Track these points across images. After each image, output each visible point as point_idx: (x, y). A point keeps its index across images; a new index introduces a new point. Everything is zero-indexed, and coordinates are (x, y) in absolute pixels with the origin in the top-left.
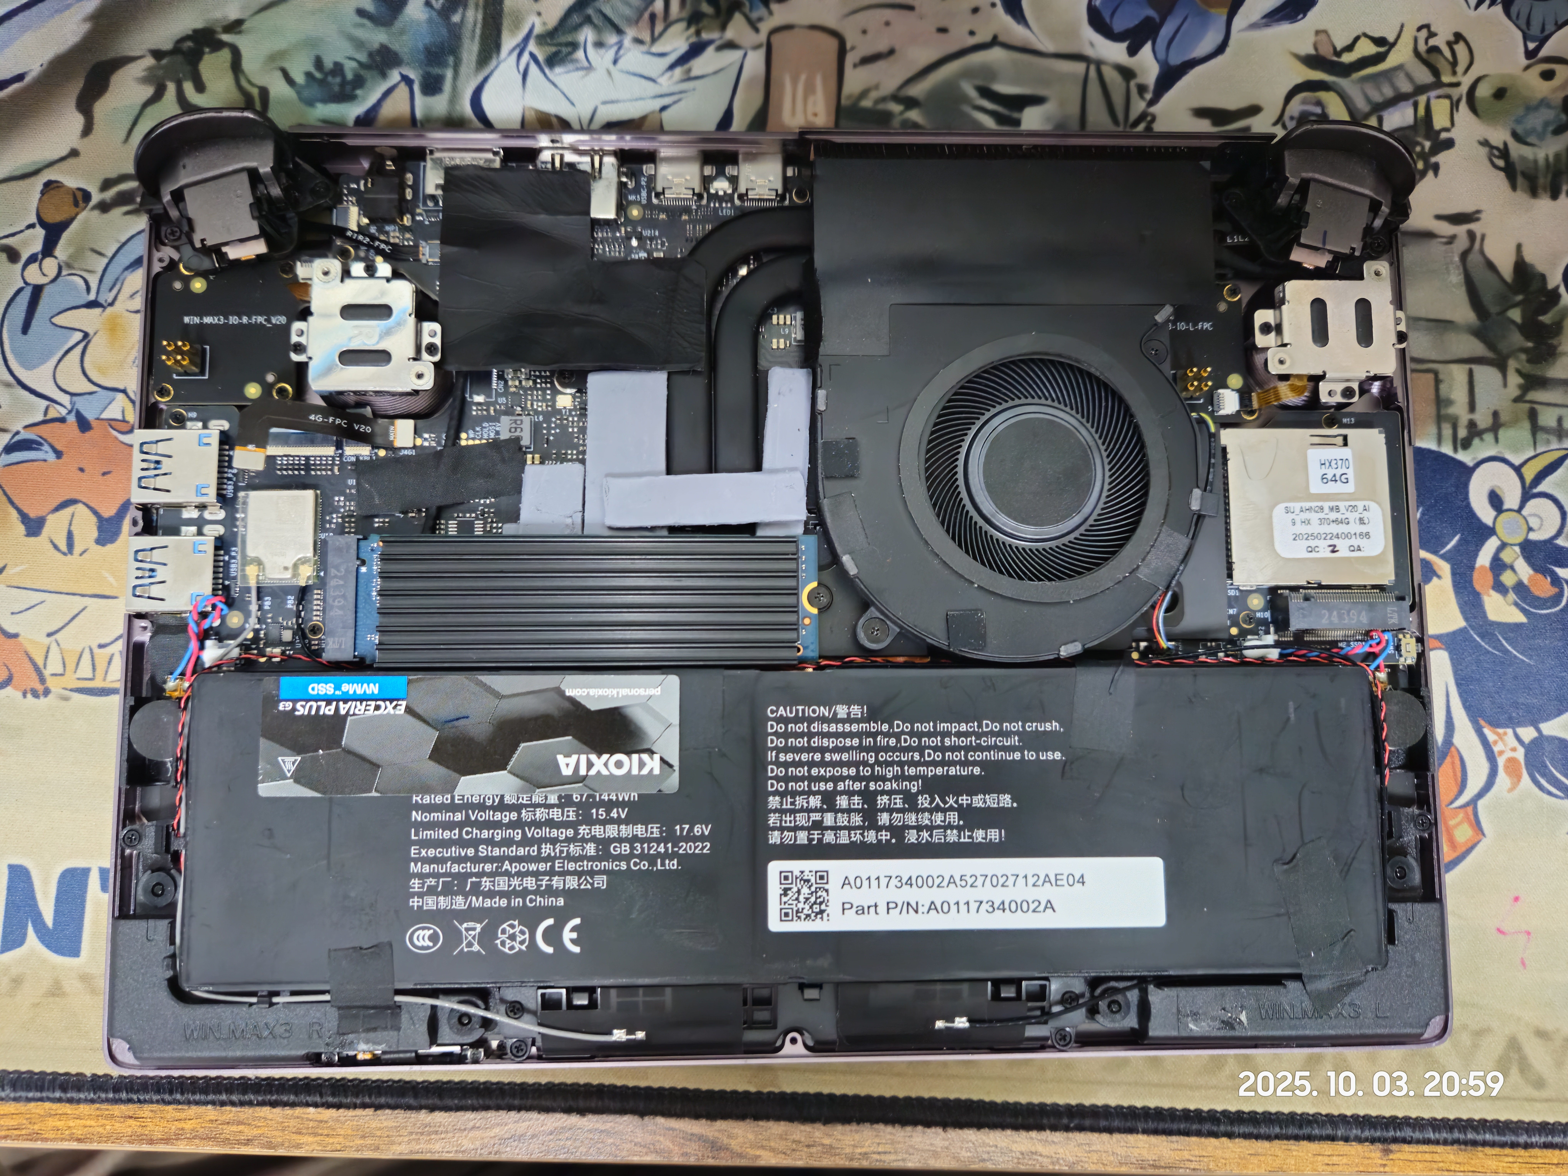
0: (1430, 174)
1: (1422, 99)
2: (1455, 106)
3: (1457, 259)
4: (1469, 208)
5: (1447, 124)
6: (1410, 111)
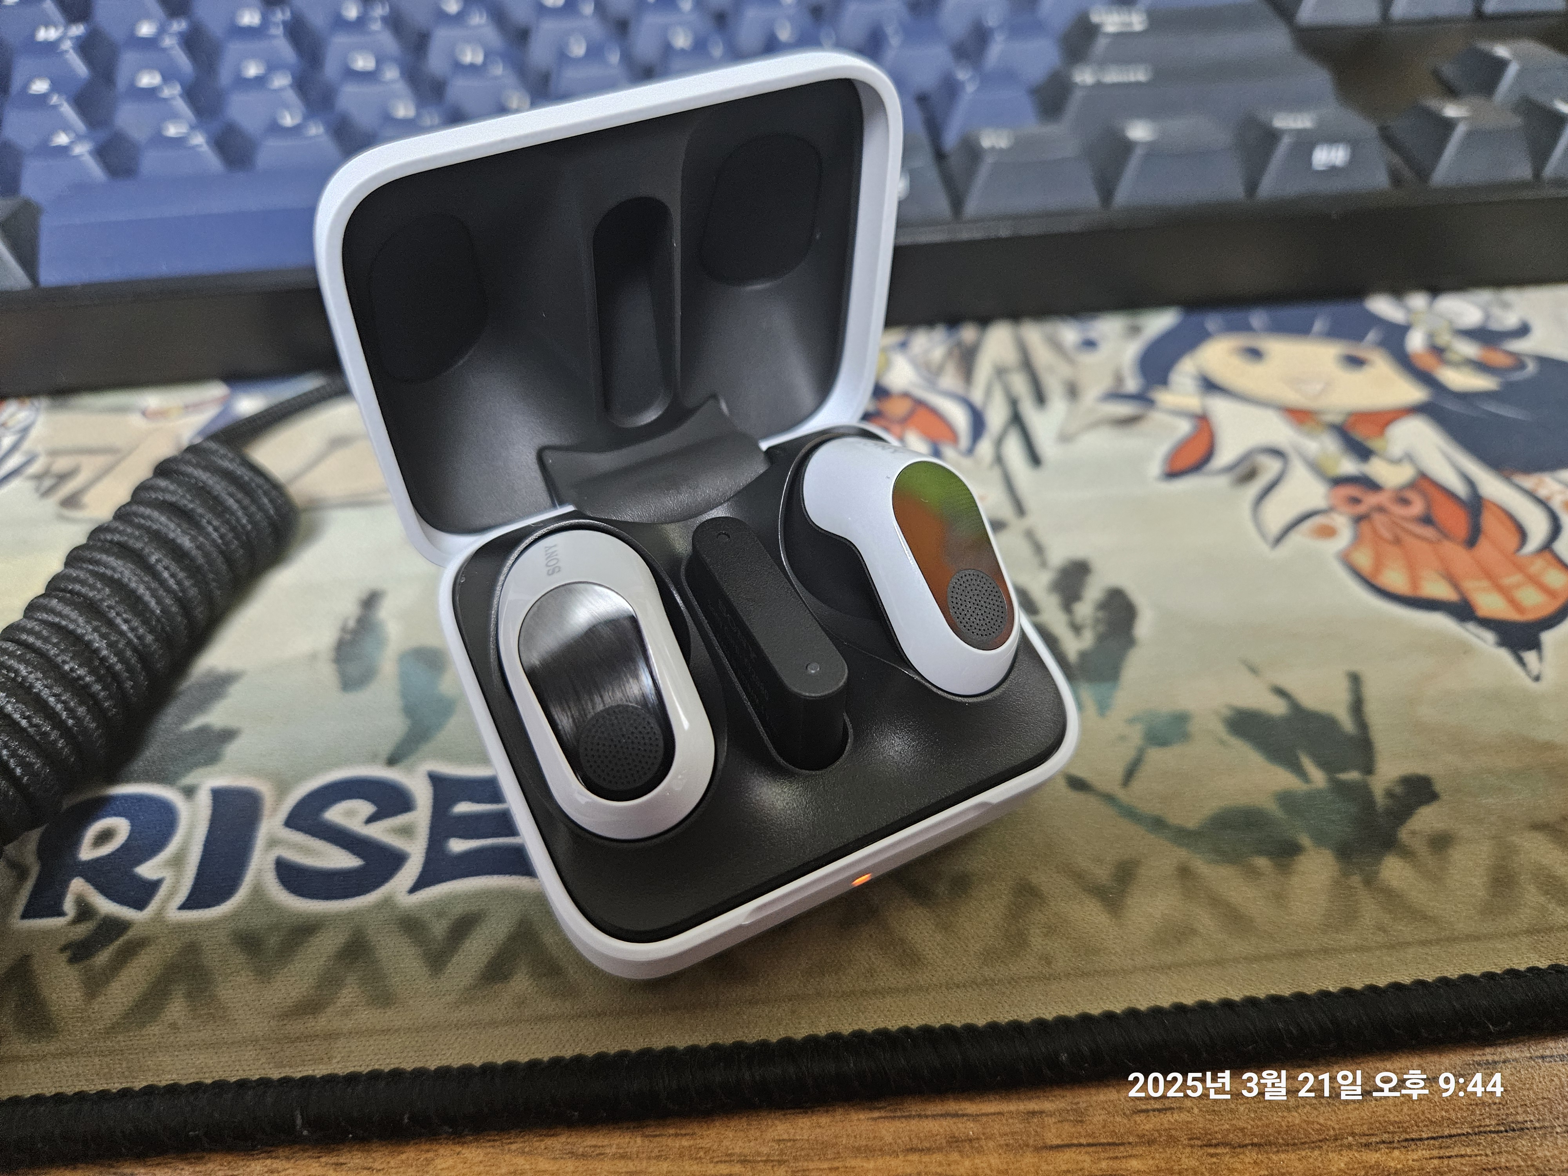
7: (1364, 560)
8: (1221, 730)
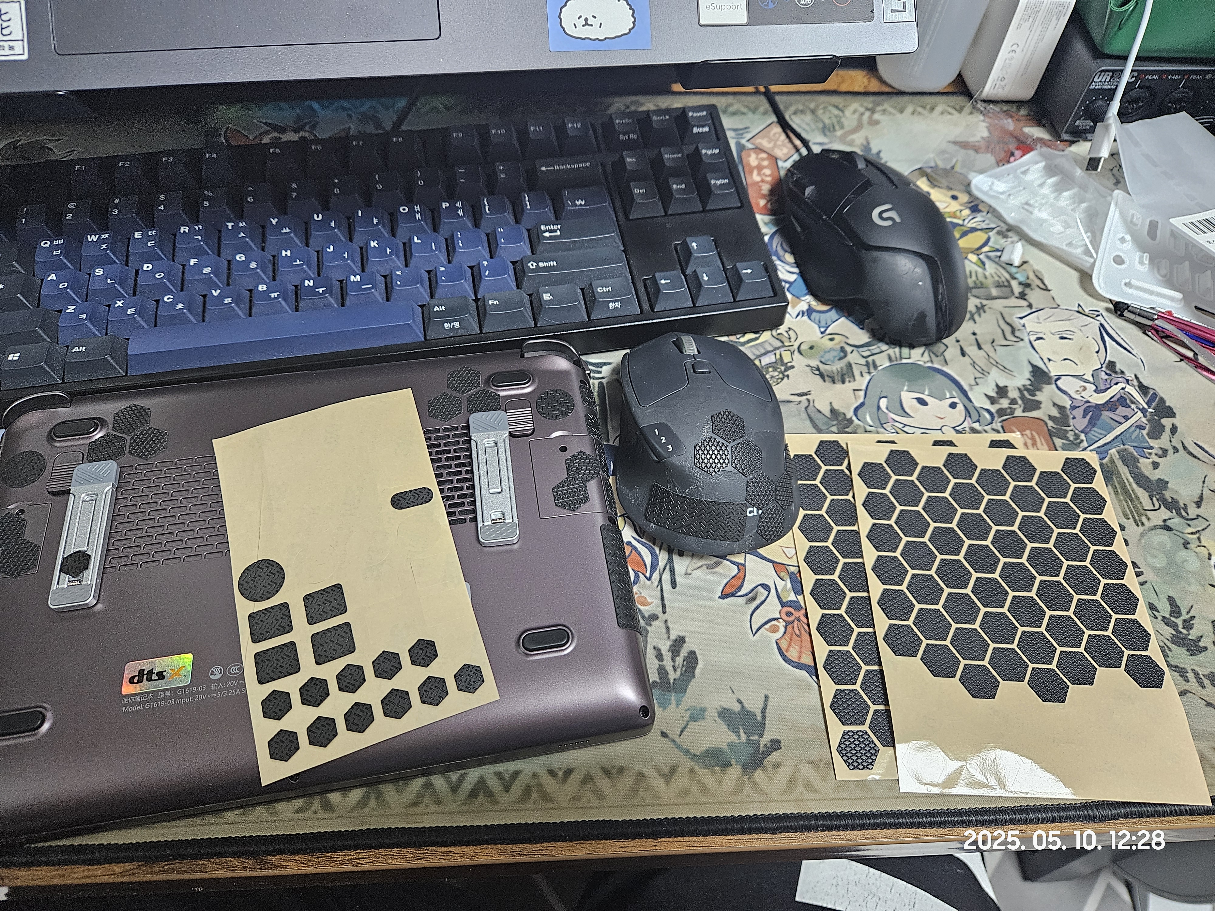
0: (786, 378)
1: (778, 352)
2: (792, 353)
3: (803, 409)
4: (805, 391)
5: (791, 360)
6: (773, 356)
8: (716, 715)
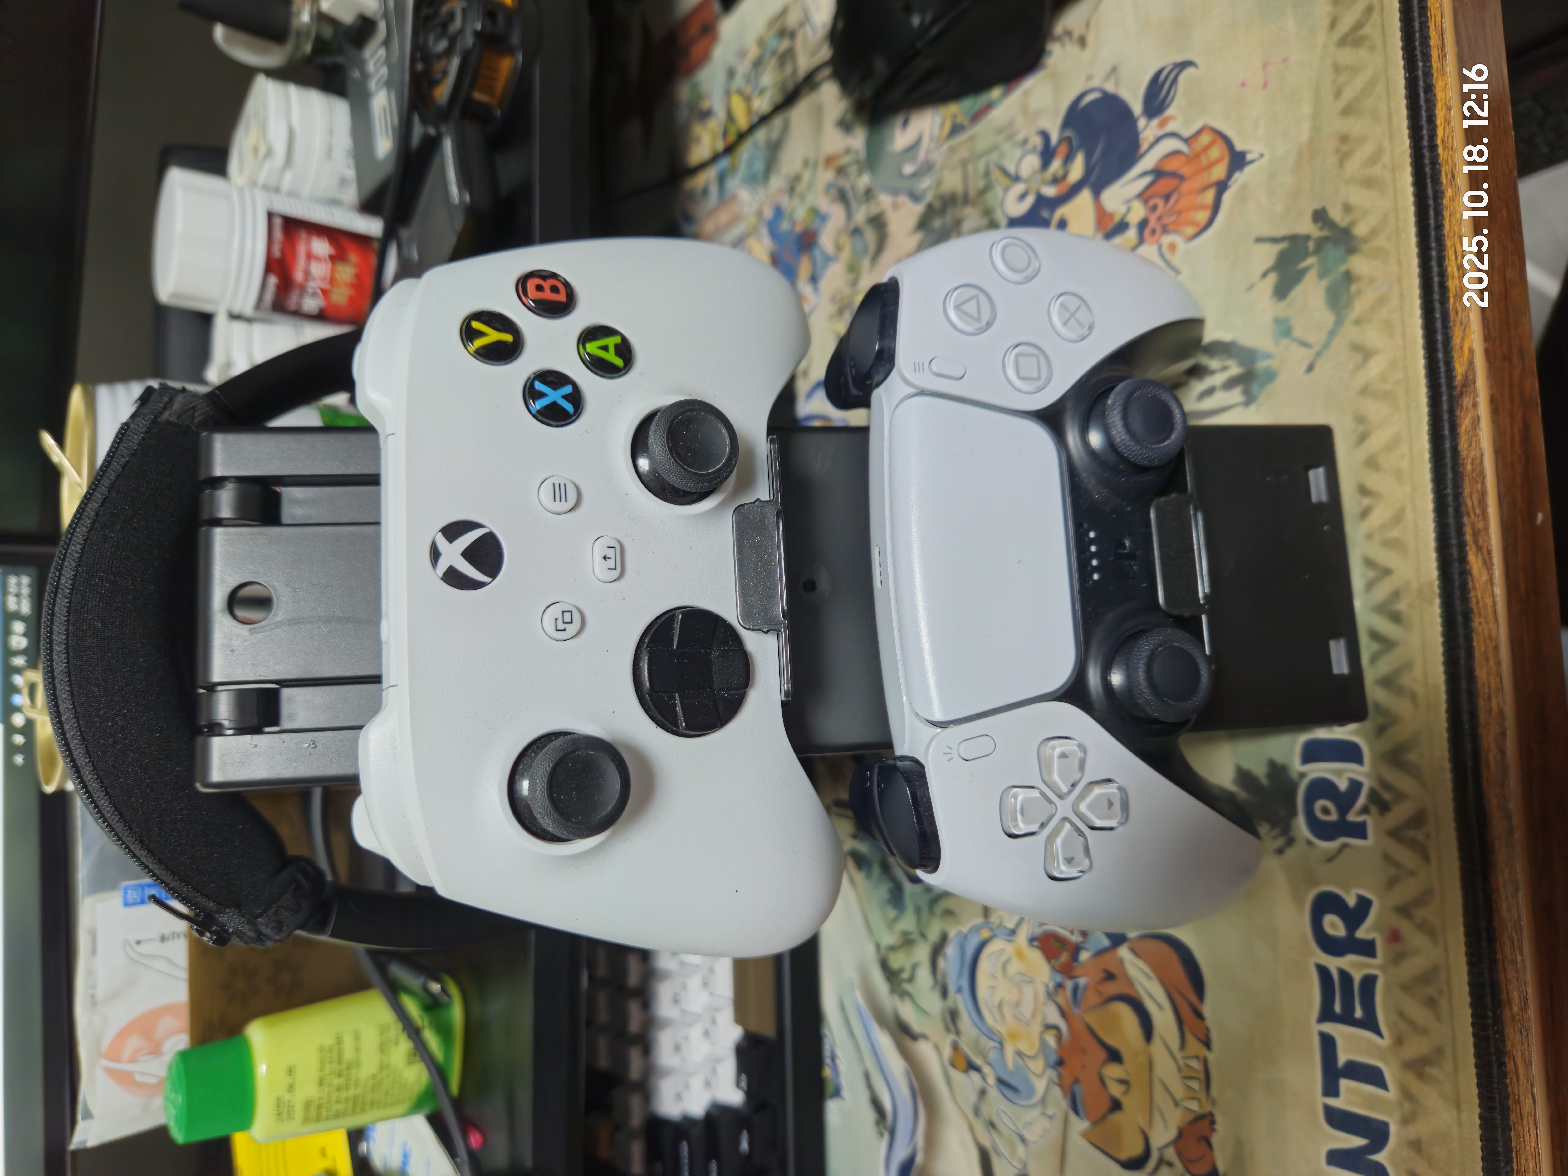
7: (1190, 231)
8: (1284, 304)
